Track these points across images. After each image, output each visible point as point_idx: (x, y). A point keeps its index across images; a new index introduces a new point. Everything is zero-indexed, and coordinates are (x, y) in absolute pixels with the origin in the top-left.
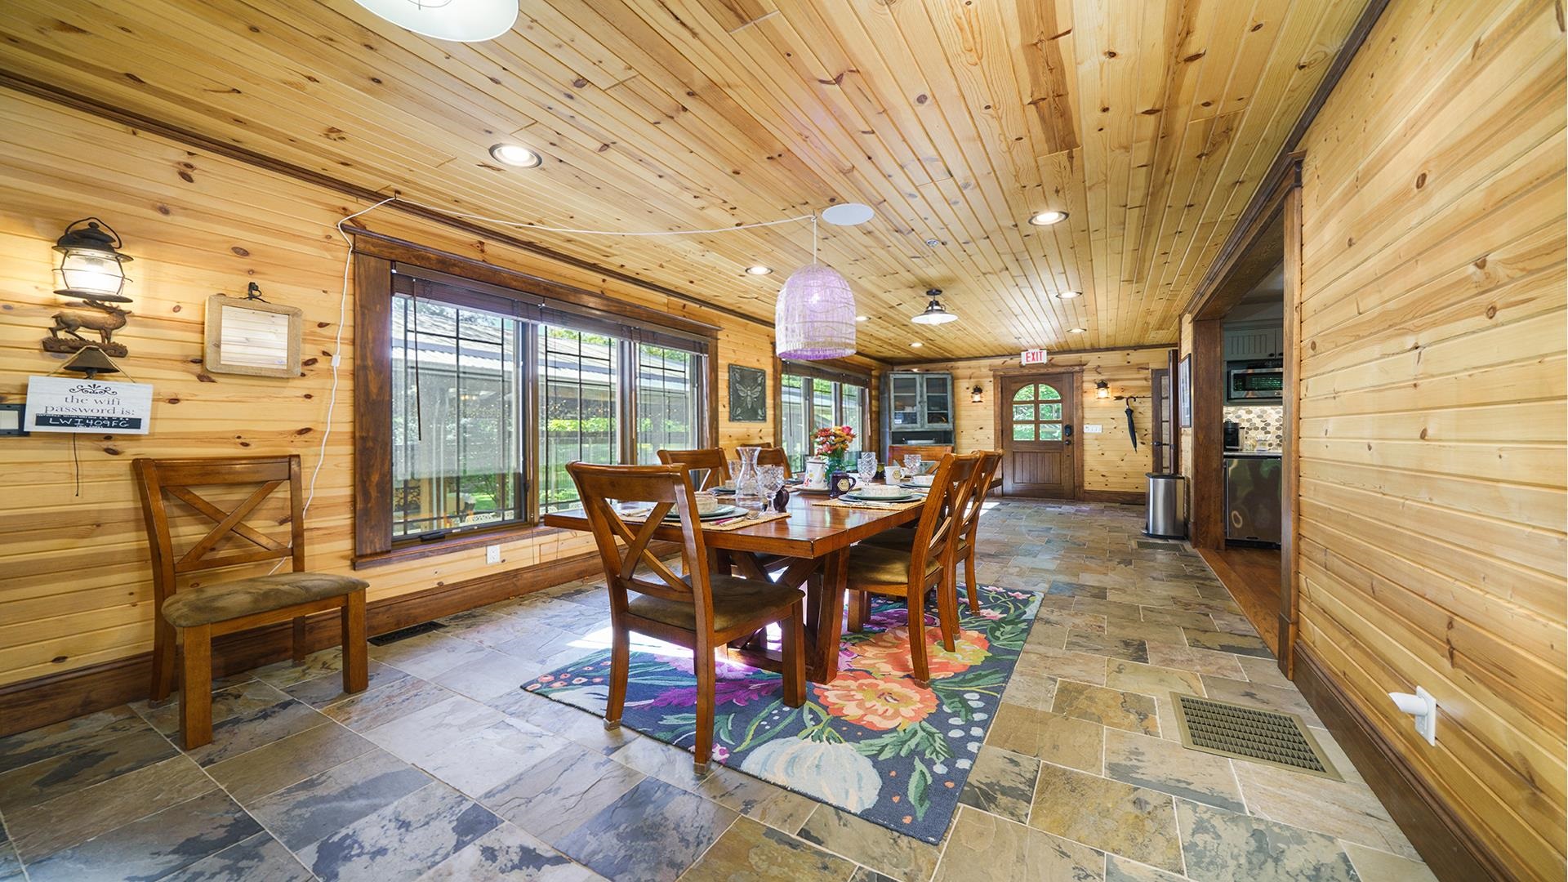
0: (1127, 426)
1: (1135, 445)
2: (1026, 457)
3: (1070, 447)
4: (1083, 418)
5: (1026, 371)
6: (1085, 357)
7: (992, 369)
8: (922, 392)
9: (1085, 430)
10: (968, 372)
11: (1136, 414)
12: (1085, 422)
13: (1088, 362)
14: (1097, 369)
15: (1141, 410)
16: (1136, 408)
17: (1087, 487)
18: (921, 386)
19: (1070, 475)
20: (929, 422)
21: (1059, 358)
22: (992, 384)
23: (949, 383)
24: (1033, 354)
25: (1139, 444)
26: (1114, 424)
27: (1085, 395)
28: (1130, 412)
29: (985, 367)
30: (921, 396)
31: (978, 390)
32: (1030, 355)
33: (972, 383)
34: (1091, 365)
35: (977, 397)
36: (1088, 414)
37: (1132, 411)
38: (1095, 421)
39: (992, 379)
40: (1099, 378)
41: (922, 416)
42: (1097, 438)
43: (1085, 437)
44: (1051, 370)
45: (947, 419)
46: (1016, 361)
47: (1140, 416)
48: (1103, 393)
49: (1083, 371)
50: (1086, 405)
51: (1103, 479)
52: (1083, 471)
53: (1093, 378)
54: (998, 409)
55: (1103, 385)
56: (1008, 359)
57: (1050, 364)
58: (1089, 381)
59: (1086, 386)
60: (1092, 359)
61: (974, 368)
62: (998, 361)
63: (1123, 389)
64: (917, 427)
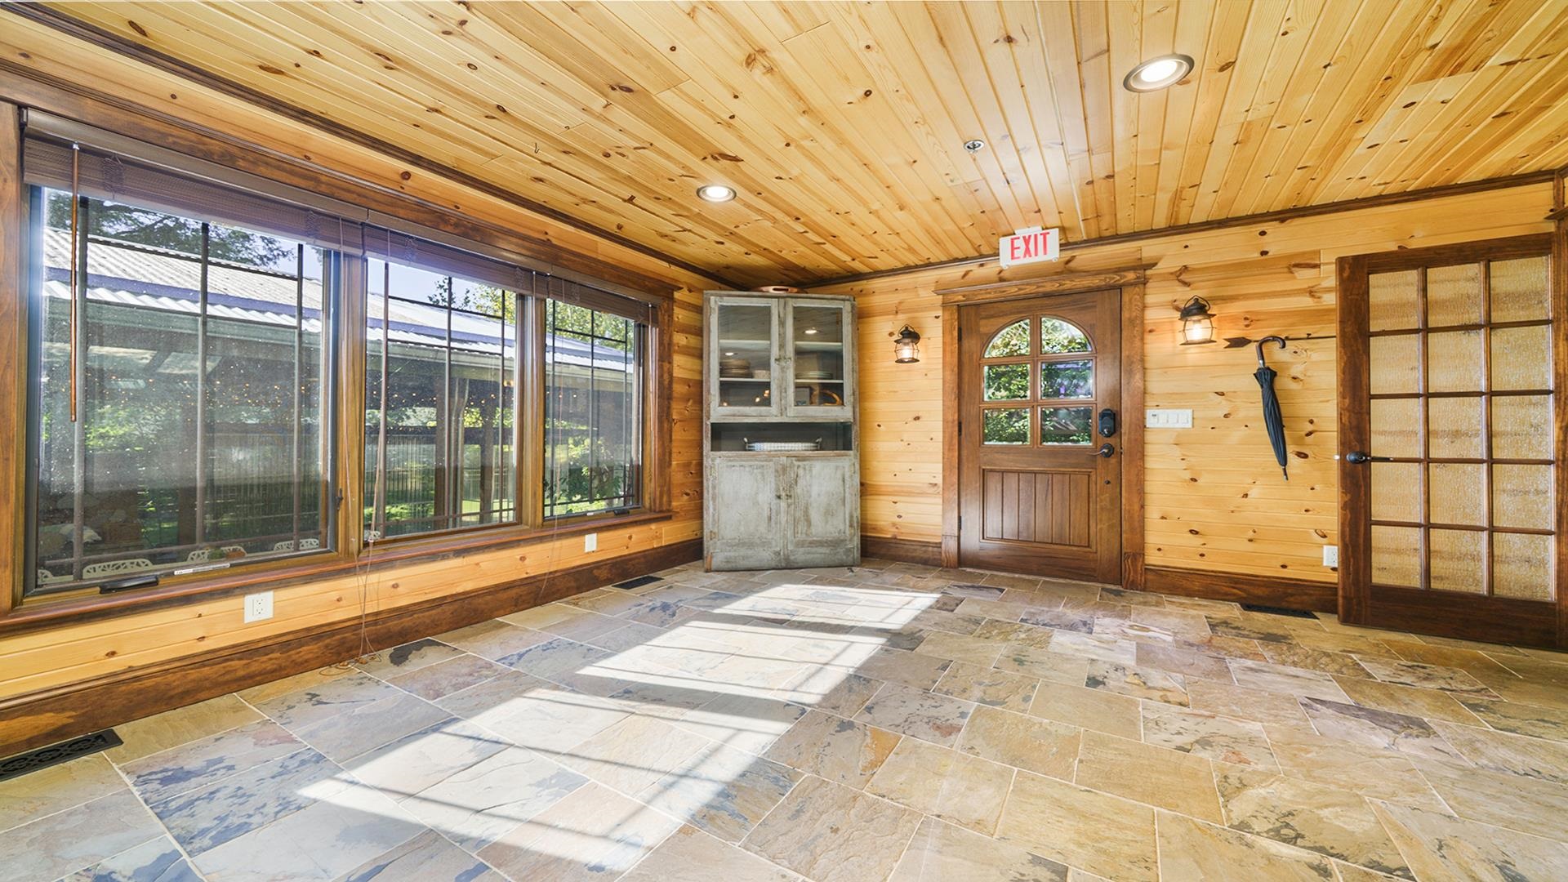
0: (1258, 410)
1: (1283, 460)
2: (1012, 481)
3: (1113, 460)
4: (1145, 392)
5: (1012, 290)
6: (1149, 248)
7: (942, 289)
8: (782, 336)
9: (1150, 422)
10: (892, 300)
11: (1283, 383)
12: (1150, 402)
13: (1160, 259)
14: (1181, 276)
15: (1296, 371)
16: (1286, 365)
17: (1153, 558)
18: (782, 323)
19: (1111, 527)
20: (797, 403)
21: (1086, 257)
22: (940, 322)
23: (847, 319)
24: (1027, 241)
25: (1292, 459)
26: (1224, 406)
27: (1149, 338)
28: (1267, 377)
29: (925, 286)
30: (782, 346)
31: (911, 335)
32: (1020, 243)
33: (896, 324)
34: (1166, 266)
35: (906, 352)
36: (1157, 384)
37: (1274, 374)
38: (1176, 399)
39: (940, 313)
40: (1185, 295)
41: (783, 390)
42: (1180, 440)
43: (1149, 437)
44: (1068, 284)
45: (842, 398)
46: (990, 269)
47: (1293, 386)
48: (1198, 330)
49: (1144, 282)
50: (1151, 362)
51: (1196, 541)
52: (1142, 518)
53: (1170, 297)
54: (952, 378)
55: (1199, 309)
56: (972, 266)
57: (1066, 269)
58: (1161, 305)
59: (1151, 315)
60: (1168, 253)
61: (905, 290)
62: (954, 273)
63: (1249, 320)
64: (771, 415)
